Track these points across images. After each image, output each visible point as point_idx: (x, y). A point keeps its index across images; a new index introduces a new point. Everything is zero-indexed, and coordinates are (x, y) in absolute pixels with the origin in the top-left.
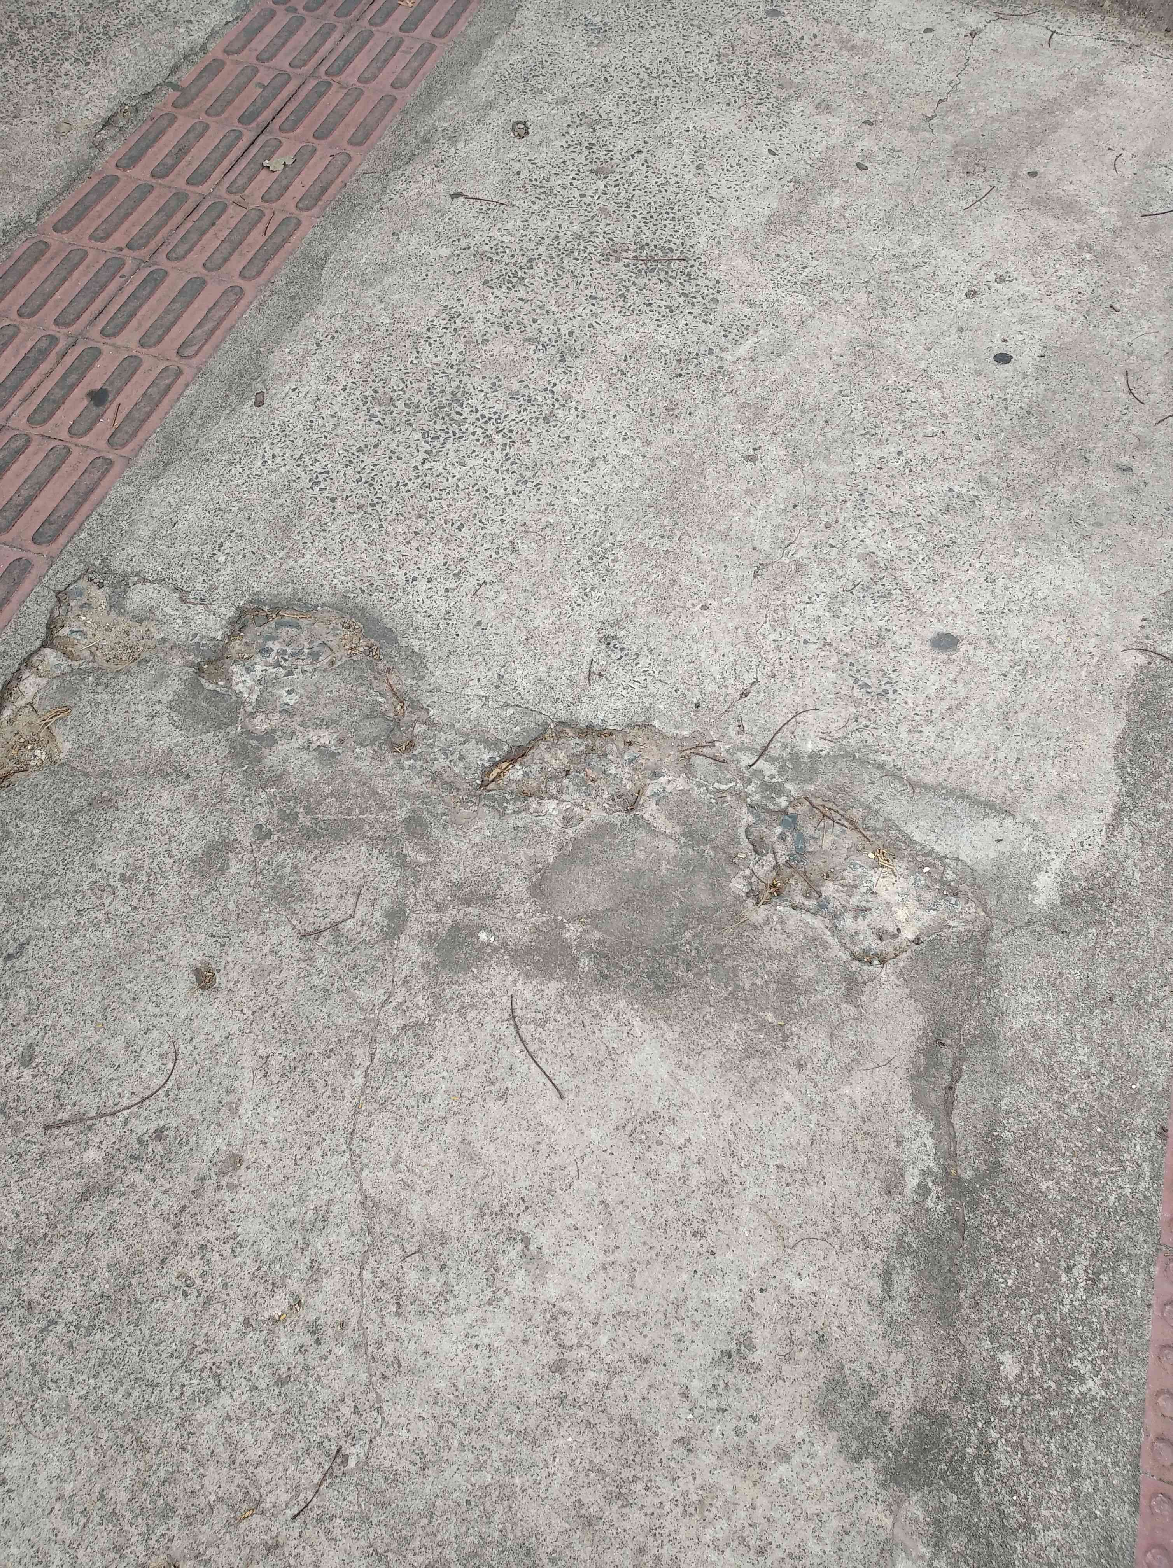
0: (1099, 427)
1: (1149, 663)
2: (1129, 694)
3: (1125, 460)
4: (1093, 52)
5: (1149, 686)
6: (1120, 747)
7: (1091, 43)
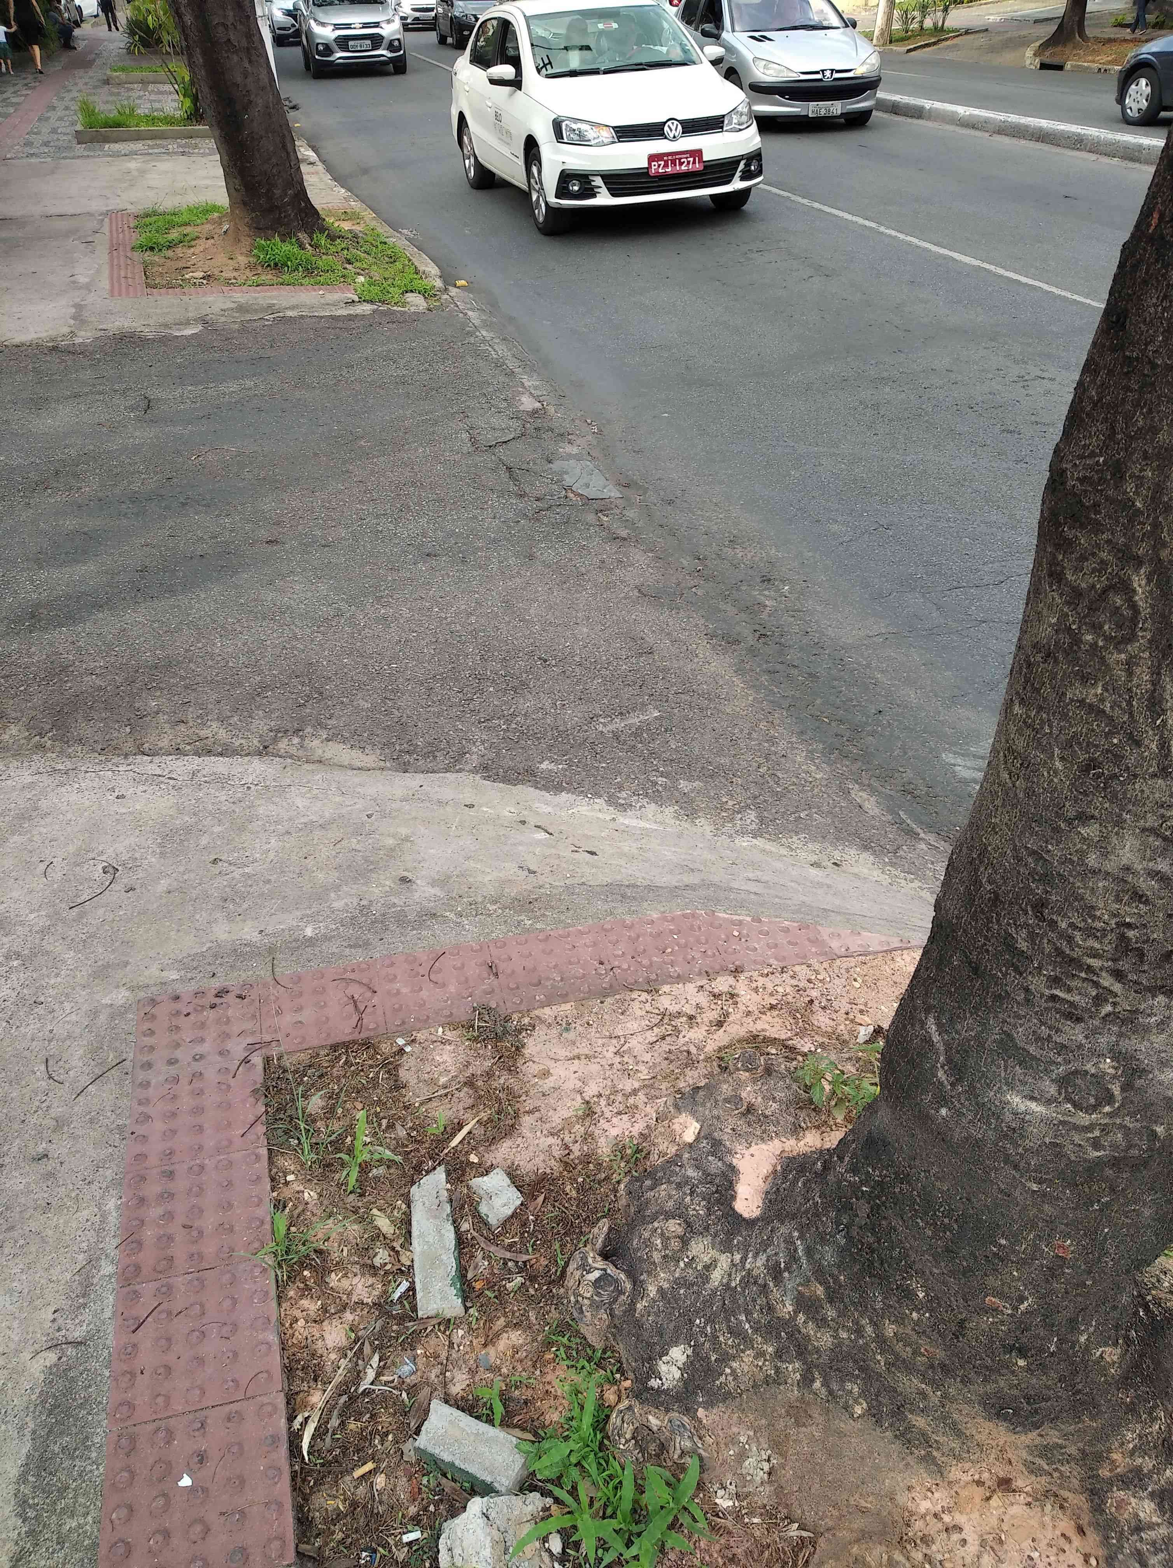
0: (16, 1126)
1: (60, 1358)
2: (36, 1406)
3: (41, 1149)
4: (31, 786)
5: (60, 1384)
6: (22, 1478)
7: (29, 779)
